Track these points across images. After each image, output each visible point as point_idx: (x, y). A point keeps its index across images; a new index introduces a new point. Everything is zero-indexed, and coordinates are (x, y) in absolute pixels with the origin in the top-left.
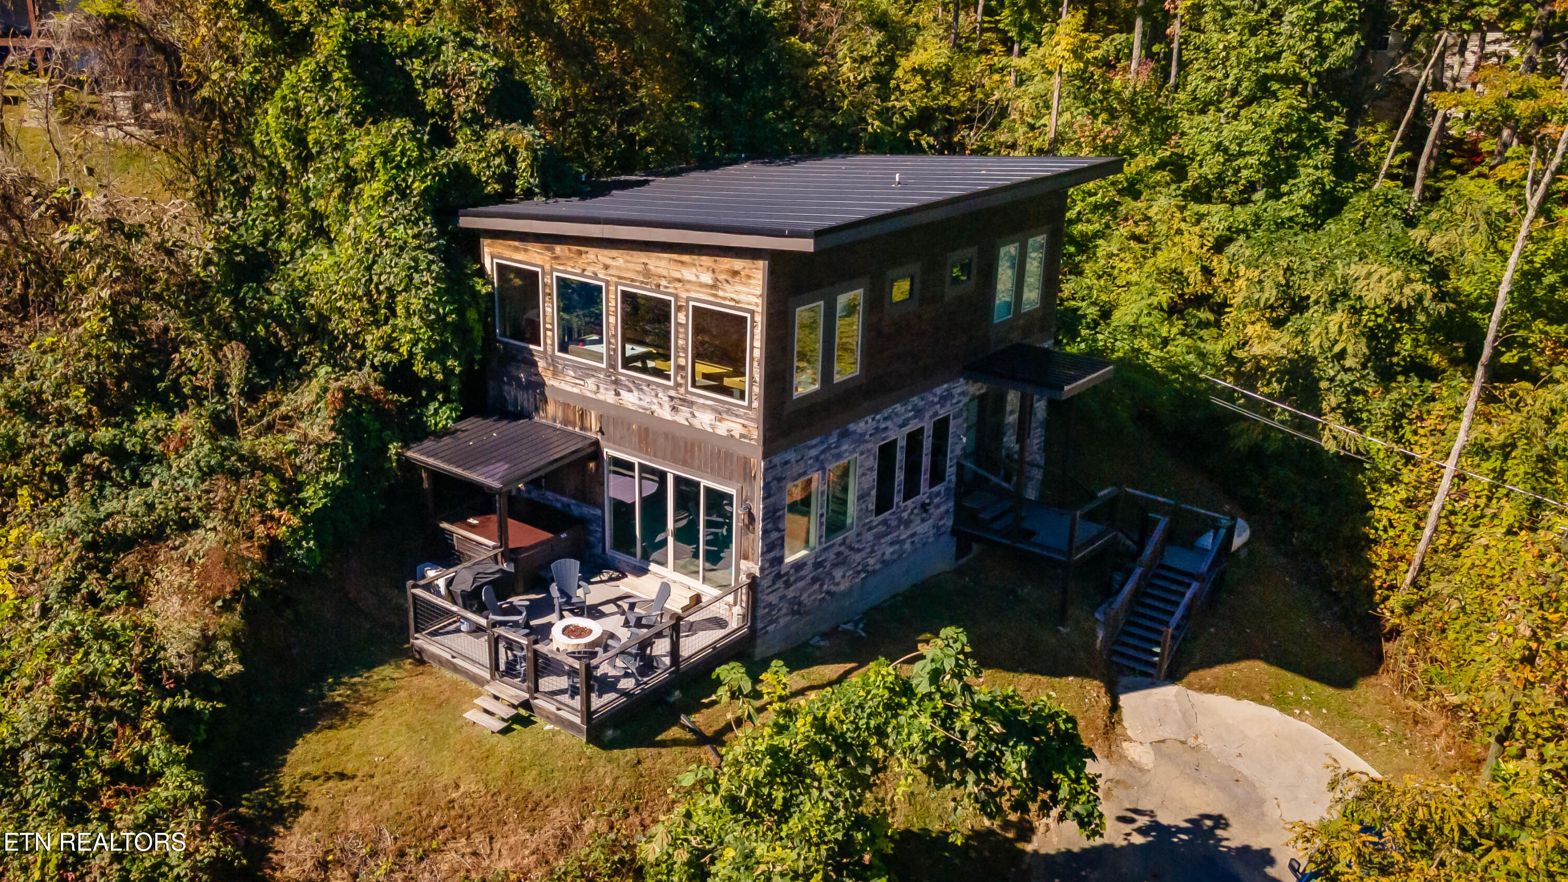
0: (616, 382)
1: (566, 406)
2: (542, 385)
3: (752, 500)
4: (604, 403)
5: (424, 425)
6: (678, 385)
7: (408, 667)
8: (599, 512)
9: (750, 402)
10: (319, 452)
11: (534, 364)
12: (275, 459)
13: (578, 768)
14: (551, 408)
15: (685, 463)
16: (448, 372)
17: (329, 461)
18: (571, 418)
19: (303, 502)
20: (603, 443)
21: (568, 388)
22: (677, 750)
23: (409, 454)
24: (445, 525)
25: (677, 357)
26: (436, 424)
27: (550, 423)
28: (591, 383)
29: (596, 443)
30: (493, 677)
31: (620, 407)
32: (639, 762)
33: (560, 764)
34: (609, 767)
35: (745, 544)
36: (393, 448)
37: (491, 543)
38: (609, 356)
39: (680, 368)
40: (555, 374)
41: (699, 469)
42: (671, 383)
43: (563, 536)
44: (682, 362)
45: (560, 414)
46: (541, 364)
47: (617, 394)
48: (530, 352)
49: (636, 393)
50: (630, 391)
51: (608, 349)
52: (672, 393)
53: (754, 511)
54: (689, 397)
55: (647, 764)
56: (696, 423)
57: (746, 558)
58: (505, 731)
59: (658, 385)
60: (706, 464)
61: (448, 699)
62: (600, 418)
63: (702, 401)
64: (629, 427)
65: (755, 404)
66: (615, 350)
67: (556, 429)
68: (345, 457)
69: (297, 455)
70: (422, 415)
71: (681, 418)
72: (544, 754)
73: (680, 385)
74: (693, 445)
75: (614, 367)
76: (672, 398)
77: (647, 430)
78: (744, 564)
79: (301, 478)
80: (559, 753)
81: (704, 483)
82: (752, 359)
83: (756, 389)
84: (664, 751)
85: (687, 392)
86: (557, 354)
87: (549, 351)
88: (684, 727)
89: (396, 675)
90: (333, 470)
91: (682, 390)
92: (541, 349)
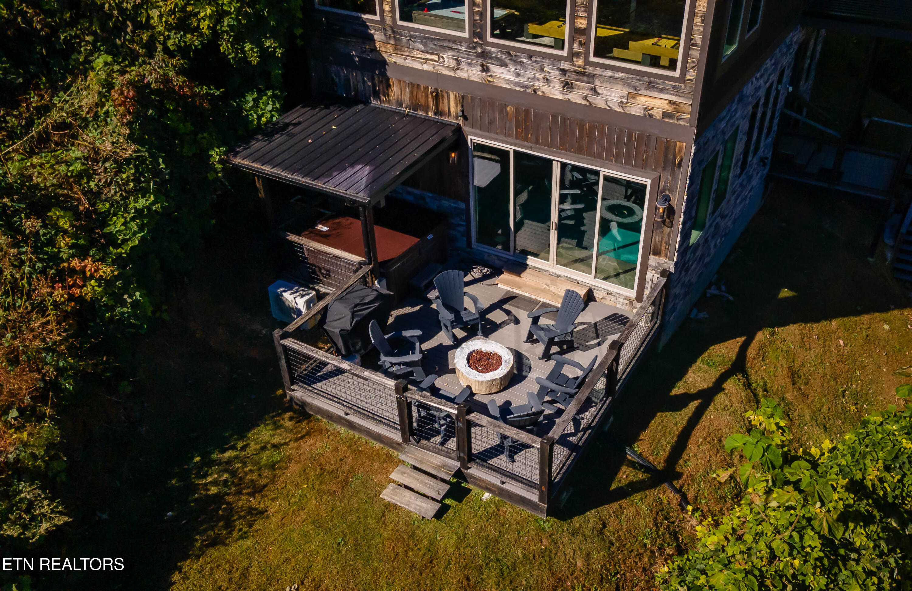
0: (484, 55)
1: (415, 87)
2: (383, 63)
3: (672, 191)
4: (468, 81)
5: (246, 121)
6: (573, 55)
7: (289, 424)
8: (463, 206)
9: (684, 71)
10: (119, 171)
11: (371, 39)
12: (60, 186)
13: (542, 553)
14: (395, 91)
15: (579, 150)
16: (265, 54)
17: (137, 180)
18: (422, 101)
19: (112, 240)
20: (466, 129)
21: (417, 66)
22: (637, 497)
23: (238, 161)
24: (293, 237)
25: (573, 17)
26: (259, 118)
27: (394, 107)
28: (448, 58)
29: (458, 130)
30: (406, 440)
31: (488, 86)
32: (604, 525)
33: (519, 553)
34: (576, 543)
35: (657, 238)
36: (216, 154)
37: (356, 259)
38: (473, 23)
39: (576, 32)
40: (397, 49)
41: (599, 156)
42: (565, 53)
43: (430, 237)
44: (581, 23)
45: (407, 97)
46: (378, 36)
47: (485, 69)
48: (364, 24)
49: (512, 68)
50: (503, 64)
51: (472, 13)
52: (565, 65)
53: (674, 203)
54: (590, 69)
55: (613, 524)
56: (599, 102)
57: (657, 253)
58: (439, 515)
59: (545, 56)
60: (609, 151)
61: (352, 470)
62: (462, 100)
63: (609, 73)
64: (502, 109)
65: (691, 74)
66: (482, 14)
67: (402, 115)
68: (157, 173)
69: (90, 178)
70: (240, 109)
71: (576, 97)
72: (497, 542)
73: (578, 55)
74: (592, 129)
75: (481, 36)
76: (564, 72)
77: (527, 112)
78: (653, 260)
79: (103, 207)
80: (513, 536)
81: (604, 171)
82: (693, 14)
83: (695, 53)
84: (624, 502)
85: (587, 62)
86: (399, 23)
87: (388, 21)
88: (632, 464)
89: (276, 440)
90: (144, 192)
91: (580, 62)
92: (377, 18)
